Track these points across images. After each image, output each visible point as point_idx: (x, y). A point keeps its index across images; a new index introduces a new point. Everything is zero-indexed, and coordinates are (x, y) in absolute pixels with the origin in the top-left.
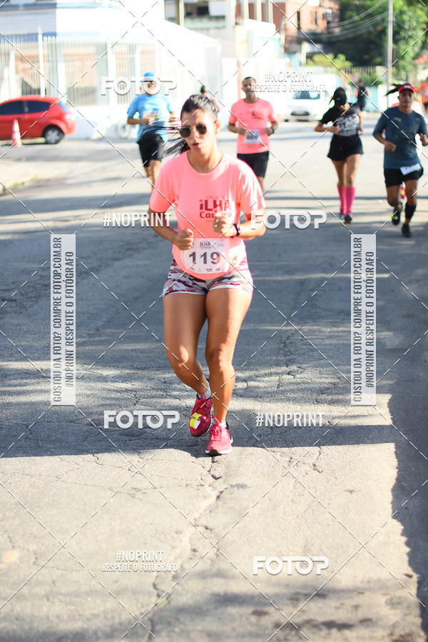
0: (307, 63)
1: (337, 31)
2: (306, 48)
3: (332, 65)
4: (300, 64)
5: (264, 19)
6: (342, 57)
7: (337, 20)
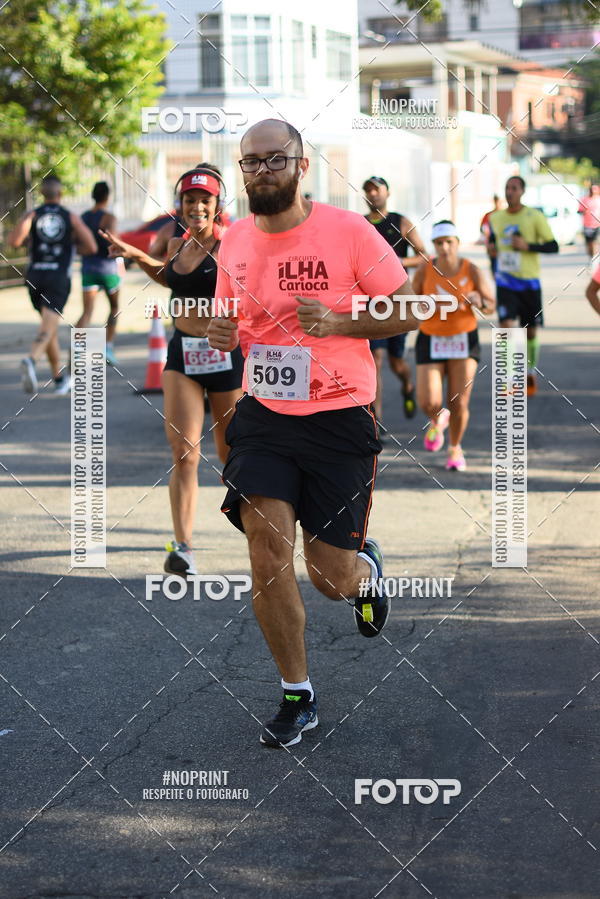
0: (541, 170)
1: (581, 127)
2: (540, 149)
3: (573, 172)
4: (532, 171)
5: (485, 111)
6: (587, 163)
7: (581, 112)
